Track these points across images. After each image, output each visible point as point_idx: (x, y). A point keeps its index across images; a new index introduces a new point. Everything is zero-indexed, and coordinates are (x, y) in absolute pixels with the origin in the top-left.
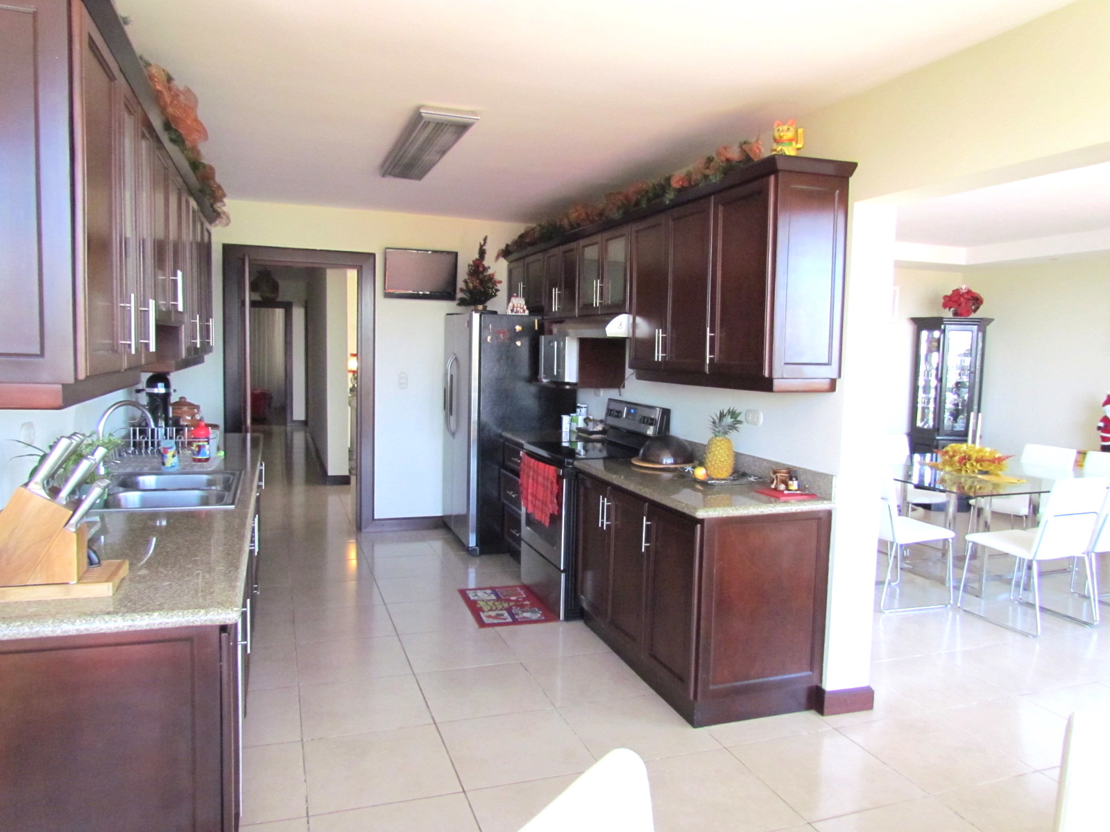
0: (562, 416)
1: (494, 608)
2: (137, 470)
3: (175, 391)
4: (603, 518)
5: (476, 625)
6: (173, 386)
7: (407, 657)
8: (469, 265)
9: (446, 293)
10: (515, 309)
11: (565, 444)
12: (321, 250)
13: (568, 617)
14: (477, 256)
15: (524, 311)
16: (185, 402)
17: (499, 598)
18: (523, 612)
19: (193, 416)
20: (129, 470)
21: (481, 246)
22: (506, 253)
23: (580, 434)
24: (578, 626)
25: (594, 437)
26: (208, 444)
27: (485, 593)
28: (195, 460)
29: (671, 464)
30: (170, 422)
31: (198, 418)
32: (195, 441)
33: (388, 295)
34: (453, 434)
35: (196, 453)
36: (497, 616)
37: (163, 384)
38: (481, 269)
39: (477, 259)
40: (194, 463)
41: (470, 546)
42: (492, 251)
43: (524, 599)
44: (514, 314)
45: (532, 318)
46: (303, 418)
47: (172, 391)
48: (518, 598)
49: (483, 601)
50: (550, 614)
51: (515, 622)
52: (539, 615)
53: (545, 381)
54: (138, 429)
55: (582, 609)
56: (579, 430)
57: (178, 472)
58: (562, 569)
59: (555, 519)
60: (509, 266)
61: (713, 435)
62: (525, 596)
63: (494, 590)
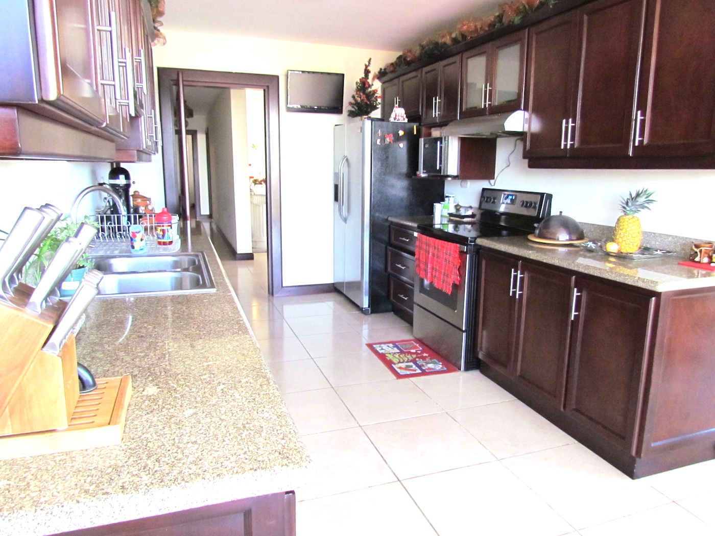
0: (434, 204)
1: (402, 361)
2: (108, 253)
3: (134, 182)
4: (515, 287)
5: (394, 377)
6: (132, 178)
7: (347, 408)
8: (357, 83)
9: (335, 108)
10: (397, 117)
11: (437, 226)
12: (236, 73)
13: (467, 369)
14: (363, 75)
15: (404, 119)
16: (139, 195)
17: (402, 352)
18: (427, 363)
19: (146, 206)
20: (101, 253)
21: (367, 66)
22: (381, 75)
23: (452, 218)
24: (476, 374)
25: (466, 220)
26: (171, 228)
27: (388, 346)
28: (160, 243)
29: (567, 240)
30: (132, 210)
31: (150, 208)
32: (160, 226)
33: (290, 110)
34: (345, 220)
35: (161, 236)
36: (407, 368)
37: (124, 176)
38: (367, 86)
39: (363, 78)
40: (159, 246)
41: (364, 307)
42: (374, 70)
43: (423, 352)
44: (396, 121)
45: (412, 124)
46: (208, 213)
47: (131, 183)
48: (417, 351)
49: (390, 354)
50: (451, 365)
51: (424, 373)
52: (441, 366)
53: (423, 175)
54: (105, 216)
55: (479, 360)
56: (451, 215)
57: (145, 254)
58: (464, 329)
59: (457, 287)
60: (382, 86)
61: (623, 214)
62: (421, 349)
63: (394, 343)
